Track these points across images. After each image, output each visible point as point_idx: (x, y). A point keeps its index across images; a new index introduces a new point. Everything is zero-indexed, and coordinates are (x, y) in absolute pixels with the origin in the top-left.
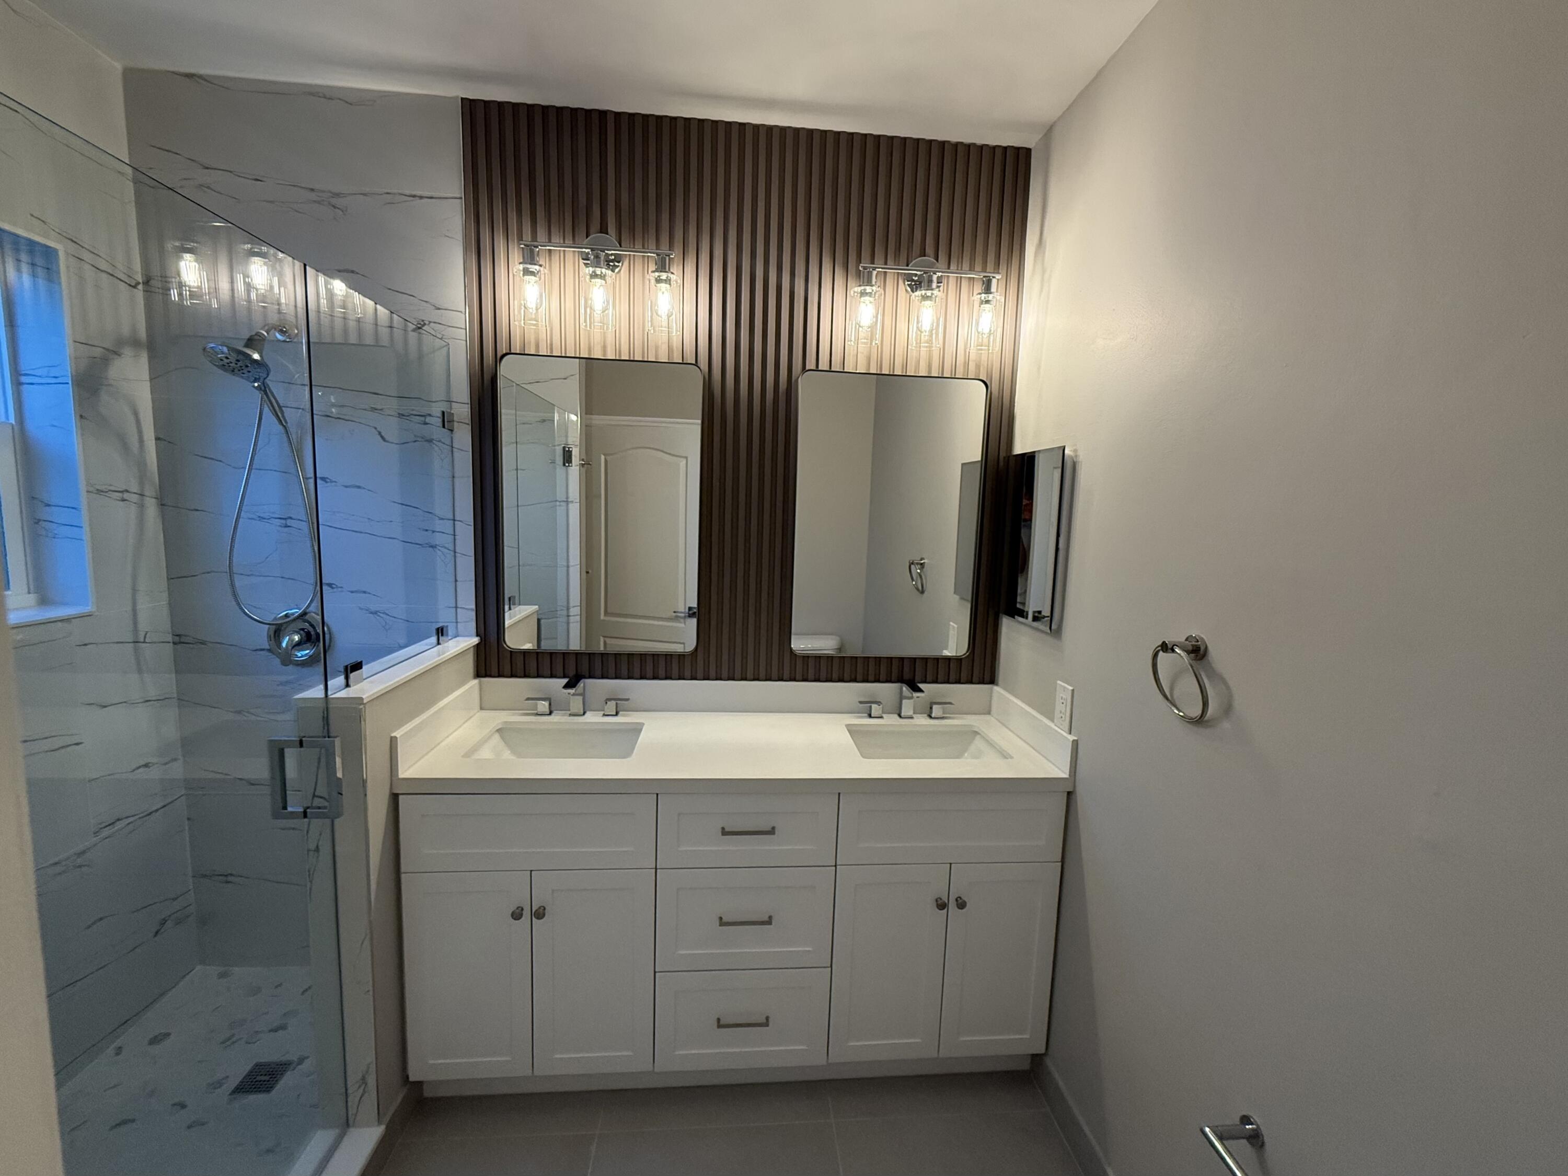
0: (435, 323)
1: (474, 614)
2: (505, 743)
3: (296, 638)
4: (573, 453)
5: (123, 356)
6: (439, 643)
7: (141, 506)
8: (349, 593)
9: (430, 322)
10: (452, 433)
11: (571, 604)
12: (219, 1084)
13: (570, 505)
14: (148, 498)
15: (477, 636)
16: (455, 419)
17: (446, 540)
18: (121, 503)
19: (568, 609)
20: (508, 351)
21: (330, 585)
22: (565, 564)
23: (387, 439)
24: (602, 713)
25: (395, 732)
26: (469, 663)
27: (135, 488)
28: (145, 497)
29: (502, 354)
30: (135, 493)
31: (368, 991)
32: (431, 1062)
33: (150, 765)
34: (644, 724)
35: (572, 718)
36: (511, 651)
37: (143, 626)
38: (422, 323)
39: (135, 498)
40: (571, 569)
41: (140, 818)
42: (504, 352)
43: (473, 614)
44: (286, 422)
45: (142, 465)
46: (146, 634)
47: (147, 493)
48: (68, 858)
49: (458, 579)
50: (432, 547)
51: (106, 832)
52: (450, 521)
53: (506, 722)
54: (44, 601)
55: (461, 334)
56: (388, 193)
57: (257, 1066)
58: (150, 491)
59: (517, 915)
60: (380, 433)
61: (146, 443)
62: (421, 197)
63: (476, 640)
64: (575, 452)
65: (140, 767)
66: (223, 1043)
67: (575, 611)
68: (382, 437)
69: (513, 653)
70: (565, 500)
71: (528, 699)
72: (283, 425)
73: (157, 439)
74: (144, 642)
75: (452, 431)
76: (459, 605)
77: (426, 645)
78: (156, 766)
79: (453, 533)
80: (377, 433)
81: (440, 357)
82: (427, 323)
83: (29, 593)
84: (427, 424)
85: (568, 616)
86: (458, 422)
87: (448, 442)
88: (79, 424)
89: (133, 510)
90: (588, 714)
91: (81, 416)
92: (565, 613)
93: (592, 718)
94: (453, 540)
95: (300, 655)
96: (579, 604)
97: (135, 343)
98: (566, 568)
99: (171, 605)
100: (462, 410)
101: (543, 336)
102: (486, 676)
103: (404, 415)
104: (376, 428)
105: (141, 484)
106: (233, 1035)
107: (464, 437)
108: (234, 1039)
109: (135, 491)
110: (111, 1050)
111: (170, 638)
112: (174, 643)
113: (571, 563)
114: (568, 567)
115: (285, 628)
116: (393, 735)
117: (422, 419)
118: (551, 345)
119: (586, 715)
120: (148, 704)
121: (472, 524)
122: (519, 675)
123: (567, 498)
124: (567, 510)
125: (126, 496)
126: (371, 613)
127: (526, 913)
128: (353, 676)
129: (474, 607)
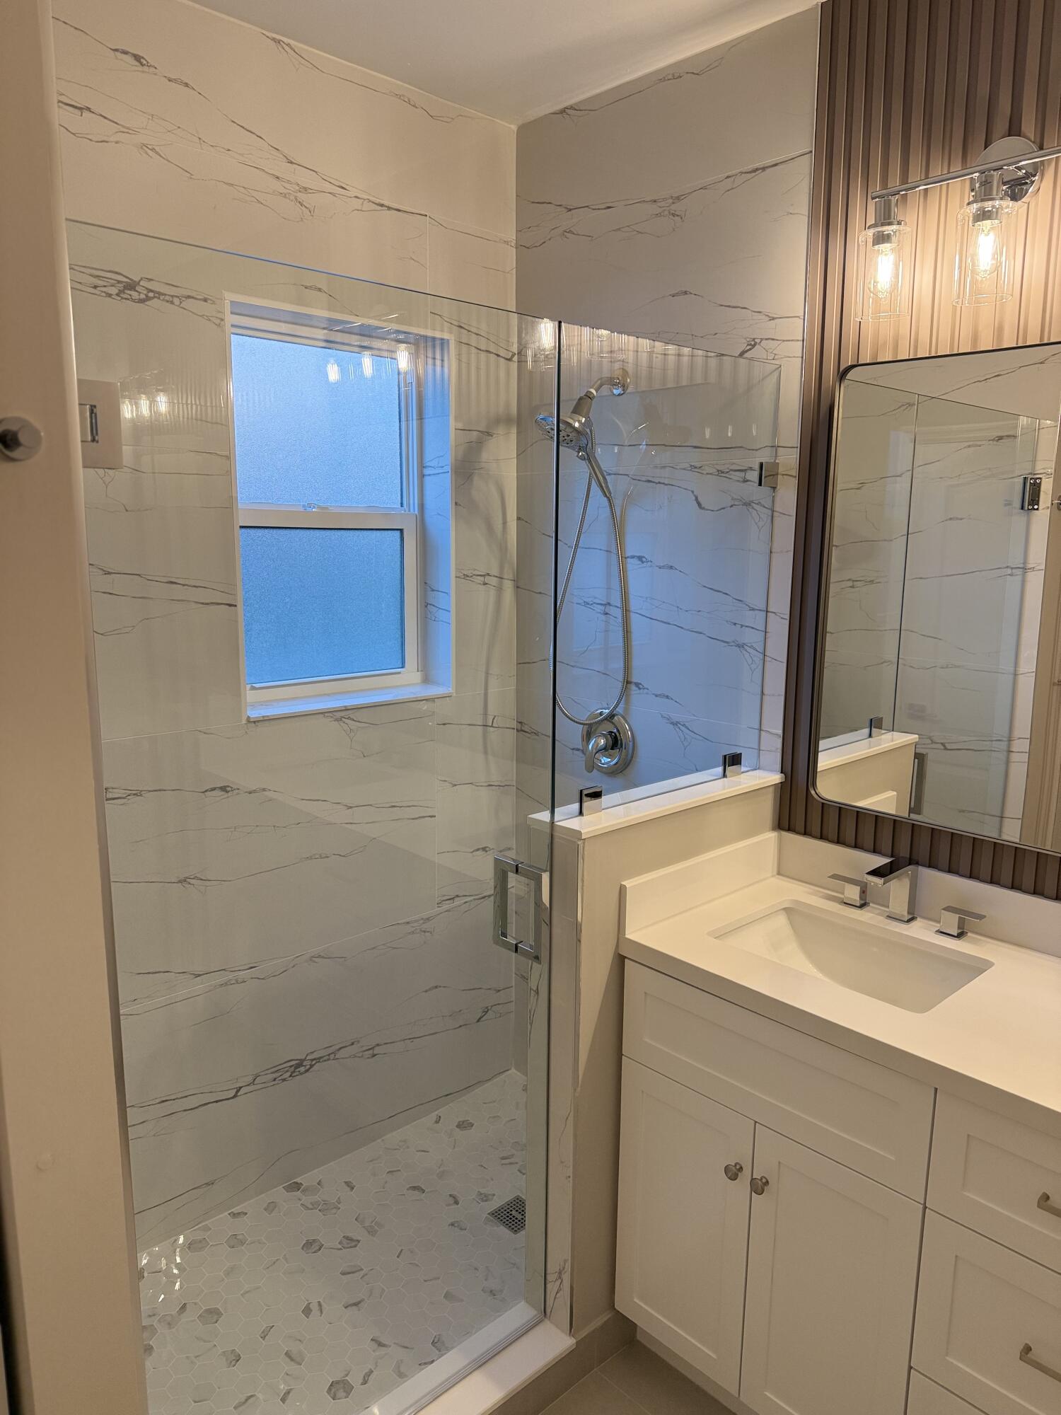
0: (766, 339)
1: (780, 741)
2: (795, 931)
3: (602, 742)
4: (1043, 488)
5: (495, 436)
6: (724, 776)
7: (500, 589)
8: (654, 696)
9: (762, 339)
10: (774, 492)
11: (1017, 734)
12: (485, 1198)
13: (1030, 575)
14: (506, 581)
15: (782, 772)
16: (781, 470)
17: (753, 638)
18: (483, 586)
19: (1010, 740)
20: (856, 363)
21: (637, 685)
22: (1012, 669)
23: (703, 506)
24: (937, 926)
25: (625, 880)
26: (767, 807)
27: (495, 572)
28: (503, 580)
29: (847, 366)
30: (494, 576)
31: (569, 1177)
32: (636, 1300)
33: (487, 849)
34: (992, 964)
35: (889, 921)
36: (823, 803)
37: (492, 710)
38: (753, 343)
39: (494, 581)
40: (1021, 679)
41: (474, 899)
42: (850, 364)
43: (778, 743)
44: (610, 493)
45: (503, 548)
46: (494, 719)
47: (505, 577)
48: (416, 921)
49: (766, 692)
50: (738, 646)
51: (446, 906)
52: (762, 613)
53: (797, 901)
54: (427, 680)
55: (797, 348)
56: (728, 177)
57: (518, 1199)
58: (509, 574)
59: (733, 1172)
60: (696, 499)
61: (508, 524)
62: (764, 169)
63: (777, 778)
64: (1047, 487)
65: (478, 850)
66: (503, 1158)
67: (1021, 746)
68: (699, 504)
69: (825, 806)
70: (1021, 566)
71: (835, 877)
72: (606, 496)
73: (519, 519)
74: (492, 726)
75: (774, 488)
76: (763, 728)
77: (711, 775)
78: (491, 851)
79: (763, 629)
80: (694, 498)
81: (770, 384)
82: (758, 341)
83: (418, 671)
84: (747, 481)
85: (1009, 752)
86: (783, 475)
87: (768, 504)
88: (454, 510)
89: (493, 592)
90: (918, 923)
91: (456, 503)
92: (1003, 745)
93: (921, 931)
94: (763, 639)
95: (603, 762)
96: (1029, 737)
97: (508, 420)
98: (1011, 677)
99: (518, 691)
100: (790, 459)
101: (905, 331)
102: (789, 829)
103: (723, 472)
104: (693, 492)
105: (501, 568)
106: (513, 1155)
107: (788, 496)
108: (512, 1160)
109: (496, 575)
110: (434, 1116)
111: (514, 724)
112: (518, 730)
113: (1021, 670)
114: (1015, 675)
115: (595, 730)
116: (623, 883)
117: (742, 474)
118: (916, 341)
119: (914, 924)
120: (490, 787)
121: (787, 617)
122: (830, 838)
123: (1025, 563)
124: (1023, 582)
125: (487, 579)
126: (672, 723)
127: (745, 1177)
128: (588, 804)
129: (780, 732)
